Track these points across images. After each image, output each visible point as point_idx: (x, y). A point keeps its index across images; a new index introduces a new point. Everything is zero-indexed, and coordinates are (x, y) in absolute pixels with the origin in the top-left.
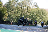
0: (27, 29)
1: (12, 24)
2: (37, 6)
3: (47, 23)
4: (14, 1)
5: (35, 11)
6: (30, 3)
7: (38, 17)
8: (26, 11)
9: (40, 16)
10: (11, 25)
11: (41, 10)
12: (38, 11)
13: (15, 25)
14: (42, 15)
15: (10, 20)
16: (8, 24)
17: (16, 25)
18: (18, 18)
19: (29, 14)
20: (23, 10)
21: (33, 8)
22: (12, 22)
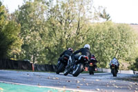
0: (78, 82)
1: (36, 70)
2: (107, 17)
3: (135, 64)
4: (41, 3)
5: (101, 30)
6: (85, 7)
7: (108, 49)
8: (74, 32)
9: (115, 45)
10: (31, 73)
11: (119, 28)
12: (109, 30)
13: (43, 71)
14: (121, 41)
15: (29, 58)
16: (22, 69)
17: (46, 71)
18: (52, 50)
19: (83, 38)
20: (65, 29)
21: (96, 22)
22: (36, 62)
